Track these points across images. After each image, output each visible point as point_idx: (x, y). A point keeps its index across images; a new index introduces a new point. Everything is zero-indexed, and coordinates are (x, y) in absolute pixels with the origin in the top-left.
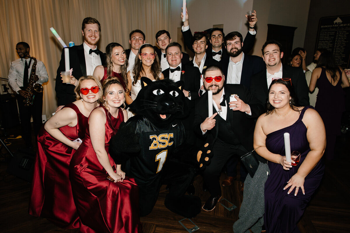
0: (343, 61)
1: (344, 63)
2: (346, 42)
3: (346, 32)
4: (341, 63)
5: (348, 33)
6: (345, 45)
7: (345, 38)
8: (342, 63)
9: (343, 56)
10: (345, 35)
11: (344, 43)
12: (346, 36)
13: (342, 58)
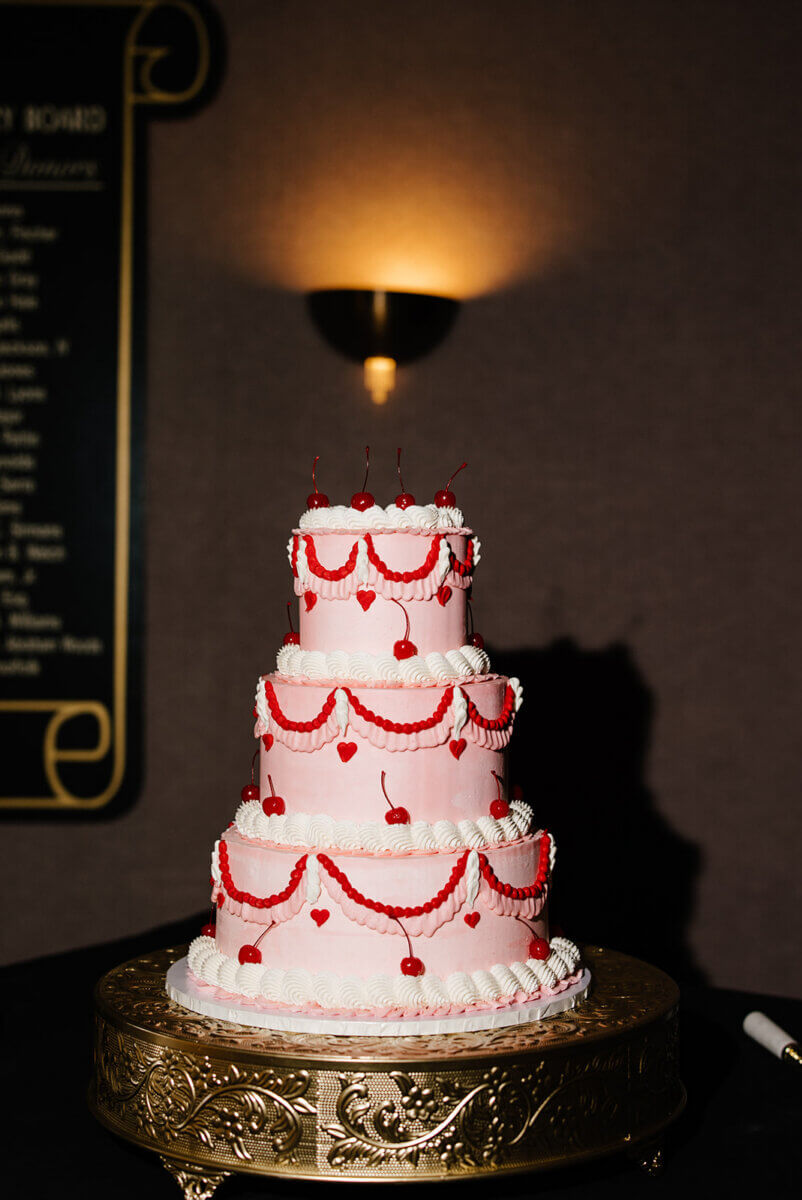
0: (52, 622)
1: (70, 644)
2: (39, 349)
3: (28, 222)
4: (33, 645)
5: (48, 235)
6: (37, 394)
7: (23, 291)
8: (47, 646)
9: (35, 553)
10: (22, 257)
11: (24, 371)
12: (22, 269)
13: (29, 577)
